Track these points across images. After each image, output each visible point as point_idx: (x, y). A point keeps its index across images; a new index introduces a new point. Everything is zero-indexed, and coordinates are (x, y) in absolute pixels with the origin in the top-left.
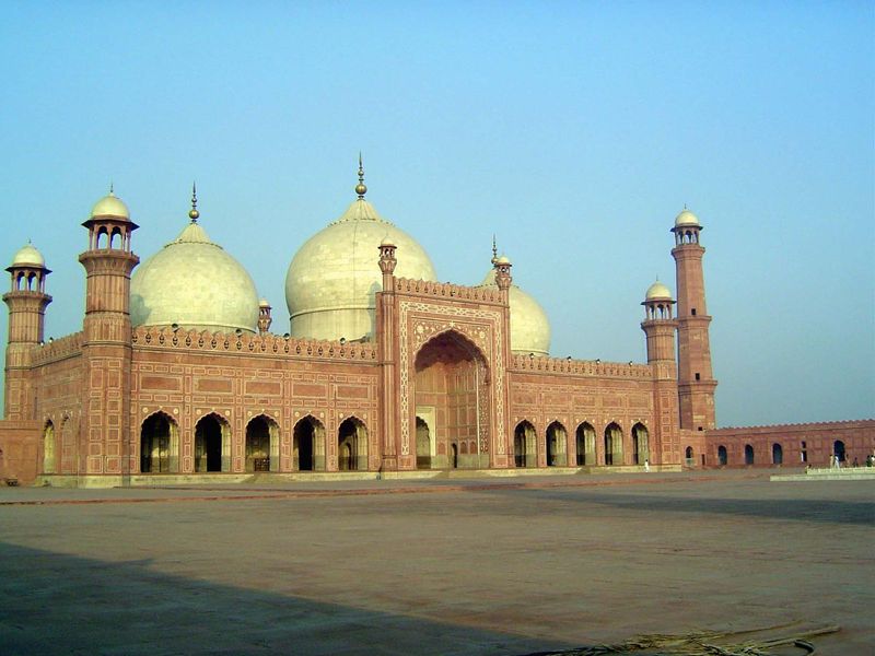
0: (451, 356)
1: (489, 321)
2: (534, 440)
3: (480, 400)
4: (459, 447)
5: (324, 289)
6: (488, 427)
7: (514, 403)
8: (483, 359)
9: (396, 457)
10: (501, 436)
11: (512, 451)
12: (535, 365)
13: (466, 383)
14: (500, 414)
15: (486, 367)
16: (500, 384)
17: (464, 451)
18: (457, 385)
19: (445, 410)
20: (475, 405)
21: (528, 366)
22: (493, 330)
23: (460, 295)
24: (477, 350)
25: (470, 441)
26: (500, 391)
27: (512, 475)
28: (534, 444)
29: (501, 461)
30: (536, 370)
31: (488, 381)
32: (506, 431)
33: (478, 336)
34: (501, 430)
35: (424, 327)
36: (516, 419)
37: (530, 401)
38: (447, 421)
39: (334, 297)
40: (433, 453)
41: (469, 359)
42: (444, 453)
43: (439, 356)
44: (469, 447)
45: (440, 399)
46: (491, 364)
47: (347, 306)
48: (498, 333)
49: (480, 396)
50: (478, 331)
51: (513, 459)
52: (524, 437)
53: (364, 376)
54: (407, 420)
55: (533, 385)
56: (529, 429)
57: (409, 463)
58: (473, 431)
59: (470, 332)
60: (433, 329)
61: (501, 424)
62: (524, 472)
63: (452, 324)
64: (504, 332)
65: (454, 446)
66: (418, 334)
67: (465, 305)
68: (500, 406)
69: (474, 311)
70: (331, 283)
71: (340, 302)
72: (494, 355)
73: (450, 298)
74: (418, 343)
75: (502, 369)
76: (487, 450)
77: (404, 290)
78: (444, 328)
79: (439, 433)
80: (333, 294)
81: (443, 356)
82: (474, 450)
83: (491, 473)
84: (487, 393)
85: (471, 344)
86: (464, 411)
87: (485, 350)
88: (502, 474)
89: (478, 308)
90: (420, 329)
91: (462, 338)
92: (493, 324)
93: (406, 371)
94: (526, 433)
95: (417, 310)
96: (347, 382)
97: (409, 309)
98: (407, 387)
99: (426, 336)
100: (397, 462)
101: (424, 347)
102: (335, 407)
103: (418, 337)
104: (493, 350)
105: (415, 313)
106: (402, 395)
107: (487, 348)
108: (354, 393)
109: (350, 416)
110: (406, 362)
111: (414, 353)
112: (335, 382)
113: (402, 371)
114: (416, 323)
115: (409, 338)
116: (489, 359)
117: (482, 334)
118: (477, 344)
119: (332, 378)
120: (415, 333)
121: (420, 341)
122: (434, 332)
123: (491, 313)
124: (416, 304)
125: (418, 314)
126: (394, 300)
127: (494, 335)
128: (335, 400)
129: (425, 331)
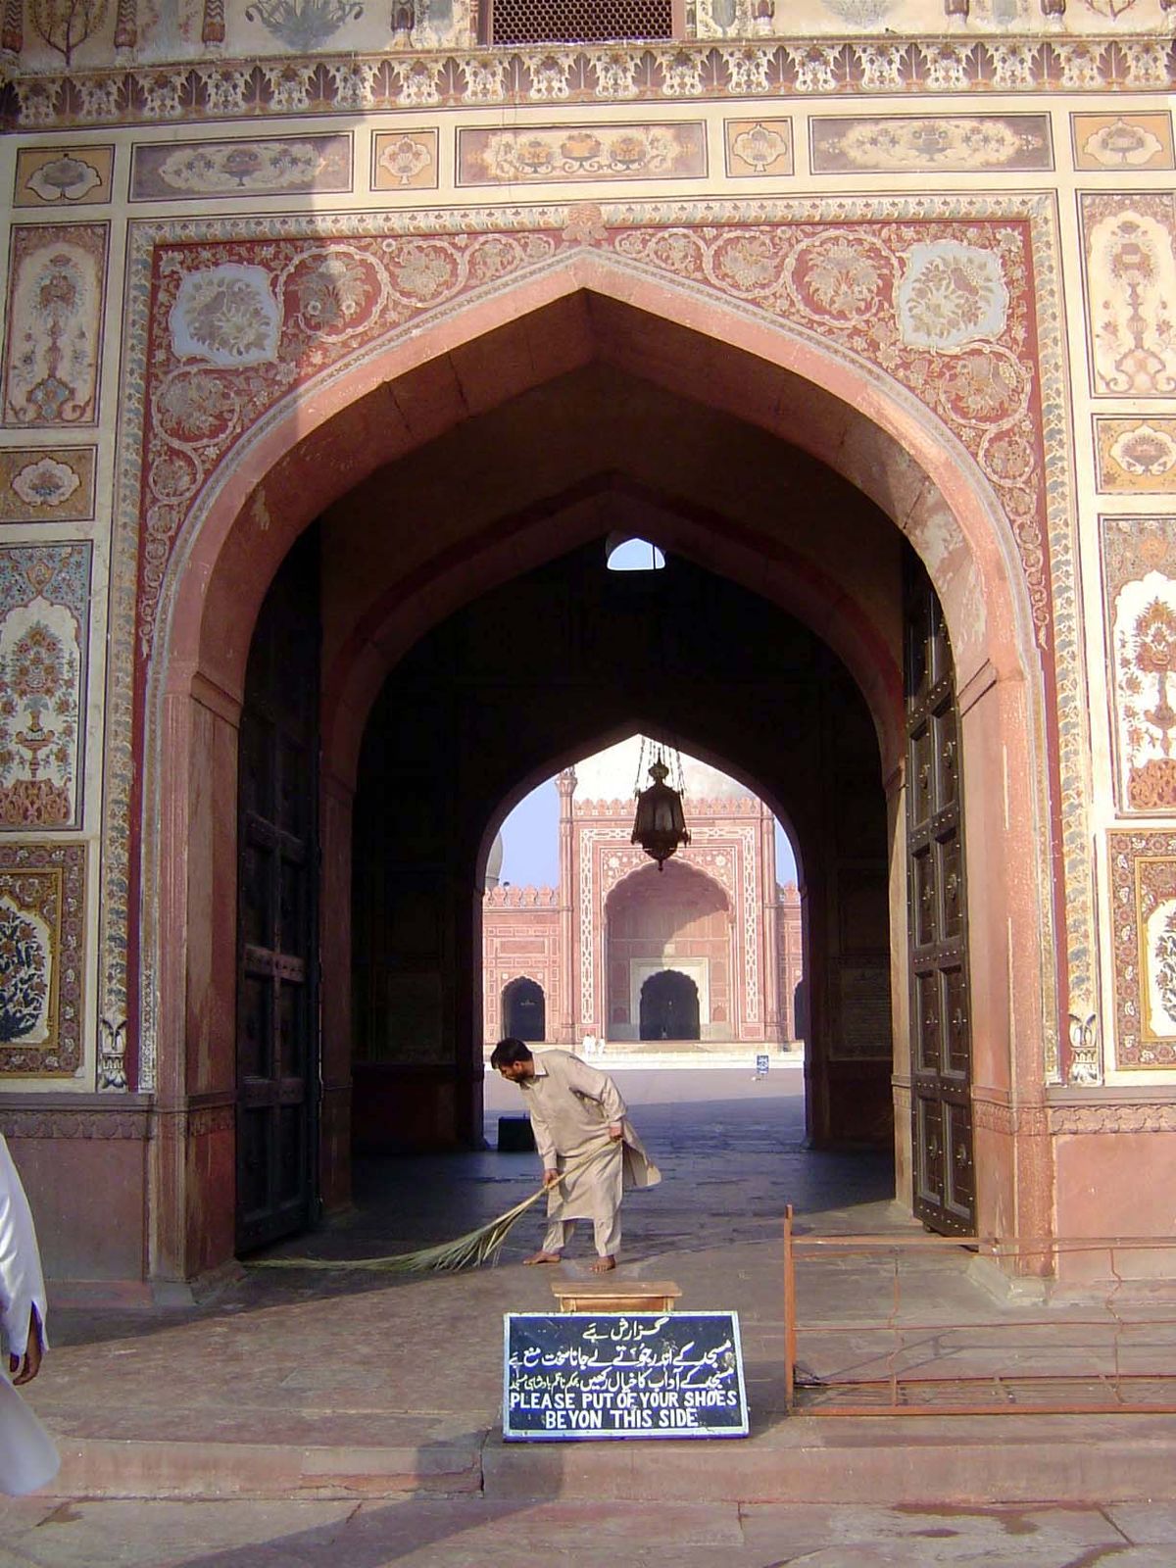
1: (732, 841)
9: (572, 1026)
14: (751, 966)
19: (726, 961)
22: (740, 852)
26: (752, 935)
29: (750, 1031)
32: (763, 990)
33: (713, 862)
34: (753, 989)
35: (620, 858)
40: (705, 1019)
42: (724, 1019)
45: (716, 947)
46: (735, 901)
48: (751, 855)
50: (713, 856)
53: (539, 926)
54: (591, 980)
59: (699, 859)
60: (635, 861)
61: (753, 981)
64: (758, 853)
66: (610, 869)
69: (708, 830)
72: (741, 887)
74: (610, 880)
75: (757, 905)
79: (716, 992)
87: (723, 881)
89: (712, 824)
90: (614, 862)
92: (740, 843)
93: (590, 917)
95: (608, 838)
96: (514, 936)
97: (596, 838)
98: (590, 938)
99: (622, 870)
100: (573, 1033)
101: (620, 885)
102: (496, 967)
103: (611, 873)
104: (741, 880)
105: (607, 843)
106: (583, 949)
107: (729, 878)
108: (523, 947)
109: (518, 977)
110: (590, 906)
111: (604, 894)
112: (496, 936)
113: (583, 917)
114: (606, 855)
115: (595, 875)
116: (732, 893)
117: (720, 860)
118: (710, 872)
119: (492, 932)
120: (606, 867)
121: (613, 878)
122: (637, 865)
123: (737, 829)
124: (607, 830)
125: (610, 843)
126: (572, 829)
127: (740, 858)
128: (496, 958)
129: (621, 864)
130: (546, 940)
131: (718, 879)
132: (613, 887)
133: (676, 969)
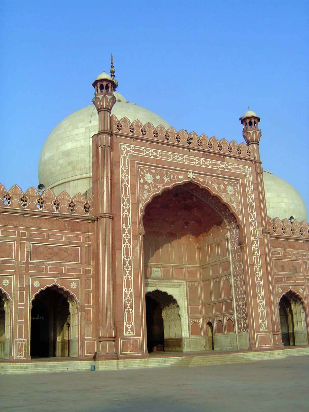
0: (199, 222)
1: (238, 175)
2: (303, 316)
3: (235, 268)
4: (215, 325)
5: (61, 162)
6: (246, 299)
7: (275, 271)
8: (233, 217)
9: (115, 339)
10: (262, 309)
11: (278, 327)
12: (297, 230)
13: (218, 251)
14: (260, 282)
15: (238, 227)
16: (256, 247)
17: (220, 330)
18: (209, 256)
19: (198, 284)
20: (229, 275)
21: (288, 230)
22: (244, 185)
23: (199, 143)
24: (225, 207)
25: (226, 318)
26: (257, 254)
27: (279, 357)
28: (303, 318)
29: (264, 340)
30: (297, 235)
31: (241, 244)
32: (269, 304)
33: (225, 191)
34: (261, 302)
35: (154, 176)
36: (280, 290)
37: (295, 269)
38: (201, 297)
39: (70, 168)
40: (185, 334)
41: (219, 223)
42: (198, 333)
43: (187, 224)
44: (225, 324)
45: (192, 273)
46: (243, 223)
47: (84, 176)
48: (250, 189)
49: (234, 263)
50: (225, 186)
51: (279, 338)
52: (291, 312)
53: (73, 234)
54: (132, 290)
55: (296, 251)
56: (296, 302)
57: (135, 348)
58: (229, 306)
59: (216, 186)
60: (166, 180)
61: (261, 294)
62: (293, 352)
63: (191, 175)
64: (256, 188)
65: (210, 324)
66: (145, 183)
67: (207, 154)
68: (259, 273)
69: (219, 163)
70: (67, 154)
71: (77, 172)
72: (247, 213)
73: (188, 145)
74: (146, 194)
75: (258, 230)
76: (245, 328)
77: (125, 130)
78: (181, 179)
79: (192, 311)
80: (69, 164)
81: (192, 223)
82: (231, 329)
83: (253, 356)
84: (241, 258)
85: (217, 199)
86: (217, 284)
87: (234, 206)
88: (266, 356)
89: (223, 160)
90: (149, 178)
91: (205, 192)
92: (243, 178)
93: (130, 226)
94: (293, 306)
95: (143, 155)
96: (47, 241)
97: (133, 153)
98: (130, 247)
99: (156, 186)
100: (117, 347)
101: (156, 199)
102: (27, 273)
103: (146, 187)
104: (246, 208)
105: (142, 159)
106: (124, 257)
107: (238, 205)
108: (56, 254)
109: (50, 285)
110: (130, 216)
111: (141, 206)
112: (28, 240)
113: (123, 226)
114: (142, 170)
115: (133, 186)
116: (240, 217)
117: (230, 189)
118: (225, 199)
119: (23, 234)
120: (142, 181)
121: (149, 192)
122: (168, 183)
123: (240, 166)
124: (143, 148)
125: (146, 160)
126: (112, 141)
127: (244, 190)
128: (27, 263)
129: (155, 180)
130: (80, 249)
131: (230, 204)
132: (149, 200)
133: (163, 289)
